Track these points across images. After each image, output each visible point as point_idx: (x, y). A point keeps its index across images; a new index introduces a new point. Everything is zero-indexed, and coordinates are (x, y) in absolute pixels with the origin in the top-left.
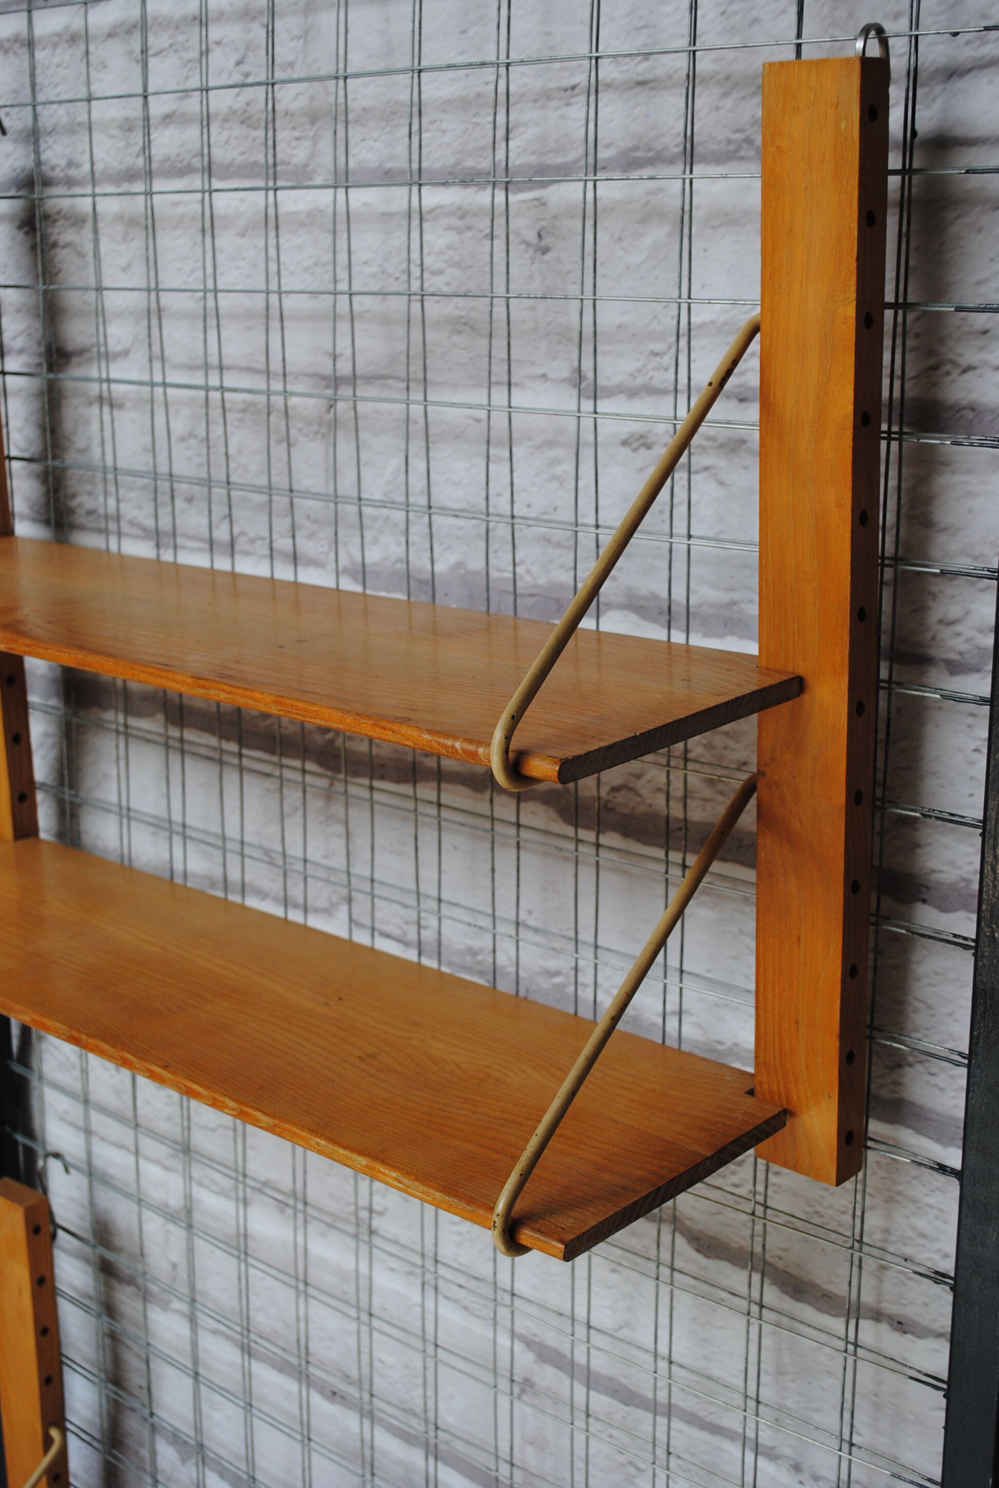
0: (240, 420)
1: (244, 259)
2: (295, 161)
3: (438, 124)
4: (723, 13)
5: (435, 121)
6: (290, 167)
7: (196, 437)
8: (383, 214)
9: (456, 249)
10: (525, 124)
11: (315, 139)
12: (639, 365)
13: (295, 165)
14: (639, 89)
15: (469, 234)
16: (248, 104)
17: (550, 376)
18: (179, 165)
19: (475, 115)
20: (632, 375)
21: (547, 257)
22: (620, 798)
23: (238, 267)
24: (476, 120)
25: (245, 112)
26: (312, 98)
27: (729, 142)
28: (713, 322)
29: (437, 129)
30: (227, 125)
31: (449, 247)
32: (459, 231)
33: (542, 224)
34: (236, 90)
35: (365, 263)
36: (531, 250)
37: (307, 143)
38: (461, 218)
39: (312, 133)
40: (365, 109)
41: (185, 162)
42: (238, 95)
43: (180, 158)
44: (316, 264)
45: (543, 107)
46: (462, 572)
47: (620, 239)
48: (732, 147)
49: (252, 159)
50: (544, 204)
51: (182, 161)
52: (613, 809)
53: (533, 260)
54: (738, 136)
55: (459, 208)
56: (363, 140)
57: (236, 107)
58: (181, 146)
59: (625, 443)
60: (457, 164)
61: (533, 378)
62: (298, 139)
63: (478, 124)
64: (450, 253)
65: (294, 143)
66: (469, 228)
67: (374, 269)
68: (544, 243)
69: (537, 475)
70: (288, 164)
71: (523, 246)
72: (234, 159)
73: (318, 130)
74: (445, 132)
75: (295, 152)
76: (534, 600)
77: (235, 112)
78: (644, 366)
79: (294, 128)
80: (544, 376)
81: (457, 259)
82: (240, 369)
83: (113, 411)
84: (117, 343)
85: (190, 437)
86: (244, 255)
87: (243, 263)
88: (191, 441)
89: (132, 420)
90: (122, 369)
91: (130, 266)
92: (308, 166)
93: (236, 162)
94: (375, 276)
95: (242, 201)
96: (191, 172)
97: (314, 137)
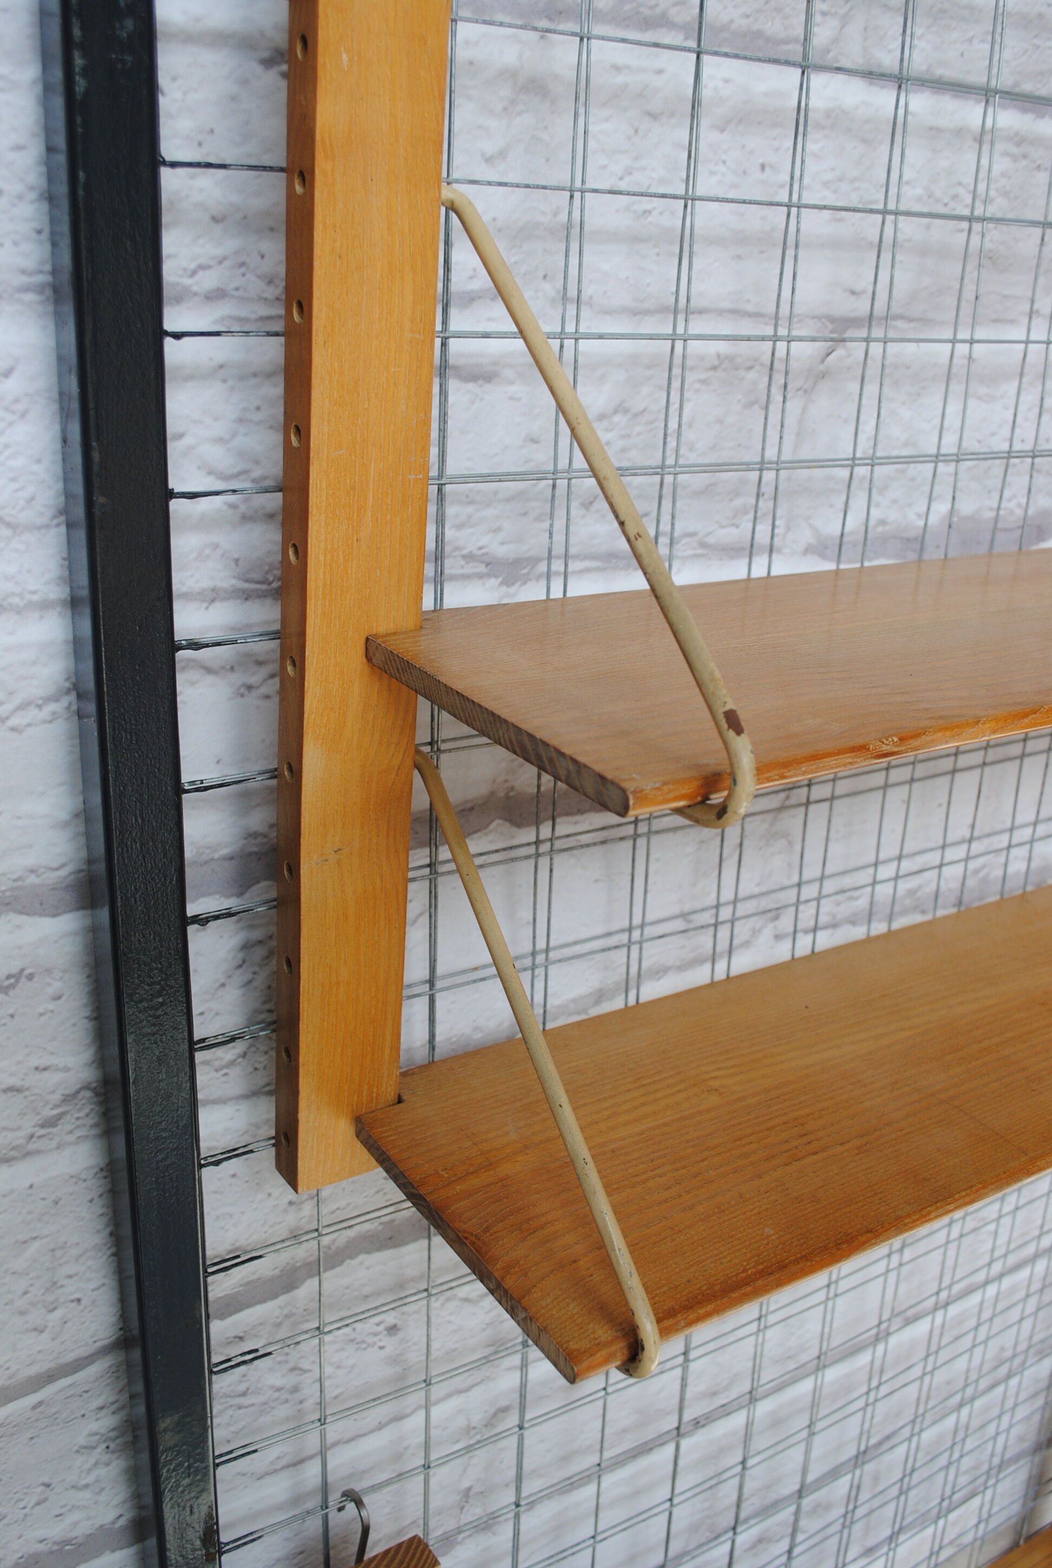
0: (703, 382)
1: (724, 162)
7: (626, 411)
8: (931, 128)
11: (845, 21)
15: (1024, 163)
18: (647, 12)
19: (1036, 36)
24: (1035, 41)
32: (1014, 158)
37: (837, 24)
38: (1018, 144)
39: (842, 11)
49: (755, 28)
51: (652, 10)
55: (1017, 134)
60: (1016, 84)
62: (824, 15)
63: (1038, 47)
66: (1025, 156)
67: (919, 191)
72: (732, 21)
73: (850, 10)
75: (816, 30)
82: (721, 312)
83: (470, 386)
84: (471, 278)
85: (616, 412)
86: (724, 157)
87: (721, 168)
88: (617, 418)
89: (511, 398)
90: (489, 319)
91: (502, 154)
92: (828, 51)
93: (733, 27)
94: (919, 199)
95: (727, 81)
96: (662, 26)
97: (844, 17)
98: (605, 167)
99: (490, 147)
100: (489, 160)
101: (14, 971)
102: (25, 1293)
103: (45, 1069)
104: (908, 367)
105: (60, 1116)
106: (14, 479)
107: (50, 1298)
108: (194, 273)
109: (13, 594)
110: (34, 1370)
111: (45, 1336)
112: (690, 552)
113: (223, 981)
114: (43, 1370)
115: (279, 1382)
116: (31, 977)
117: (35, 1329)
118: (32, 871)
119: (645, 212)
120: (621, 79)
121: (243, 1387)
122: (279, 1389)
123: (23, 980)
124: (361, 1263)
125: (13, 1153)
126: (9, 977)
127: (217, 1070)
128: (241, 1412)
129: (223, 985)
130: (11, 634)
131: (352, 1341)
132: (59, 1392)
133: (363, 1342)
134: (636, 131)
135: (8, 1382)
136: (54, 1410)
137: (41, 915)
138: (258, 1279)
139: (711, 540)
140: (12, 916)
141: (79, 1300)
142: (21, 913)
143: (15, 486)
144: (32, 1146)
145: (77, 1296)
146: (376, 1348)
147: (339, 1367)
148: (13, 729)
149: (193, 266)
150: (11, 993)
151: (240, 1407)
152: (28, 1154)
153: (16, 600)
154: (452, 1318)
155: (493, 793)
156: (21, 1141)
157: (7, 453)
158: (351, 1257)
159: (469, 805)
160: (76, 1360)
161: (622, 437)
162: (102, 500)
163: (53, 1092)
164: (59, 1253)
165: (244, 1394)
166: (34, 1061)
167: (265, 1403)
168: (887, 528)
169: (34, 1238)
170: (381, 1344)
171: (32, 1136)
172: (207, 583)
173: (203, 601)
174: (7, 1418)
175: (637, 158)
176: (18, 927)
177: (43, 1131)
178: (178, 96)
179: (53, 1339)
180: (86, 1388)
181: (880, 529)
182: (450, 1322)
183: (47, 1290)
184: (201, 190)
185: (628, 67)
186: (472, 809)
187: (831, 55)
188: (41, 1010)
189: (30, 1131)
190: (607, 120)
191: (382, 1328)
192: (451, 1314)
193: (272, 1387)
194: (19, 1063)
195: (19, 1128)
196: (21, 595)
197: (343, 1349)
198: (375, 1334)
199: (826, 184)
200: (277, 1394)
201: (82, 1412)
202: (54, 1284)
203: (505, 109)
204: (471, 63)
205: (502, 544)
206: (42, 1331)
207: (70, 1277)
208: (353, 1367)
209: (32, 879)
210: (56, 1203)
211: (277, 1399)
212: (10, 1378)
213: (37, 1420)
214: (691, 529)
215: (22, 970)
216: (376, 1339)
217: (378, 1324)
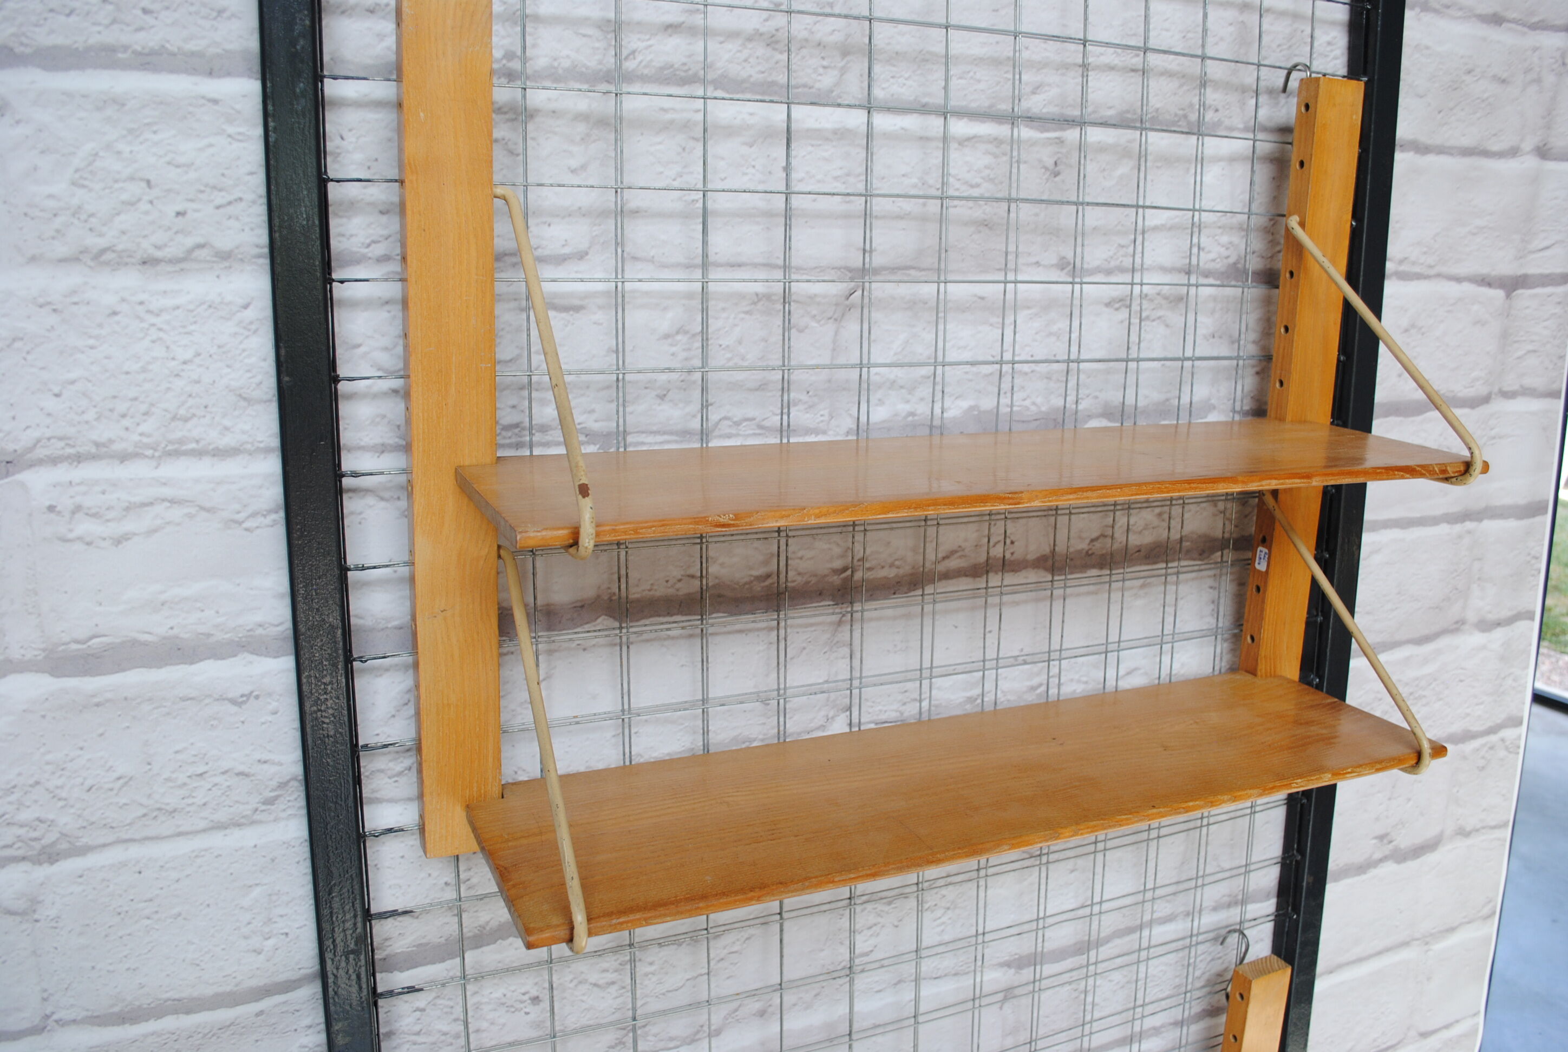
2: (817, 85)
3: (971, 74)
4: (1184, 37)
5: (969, 72)
6: (813, 90)
7: (686, 332)
8: (921, 137)
9: (993, 169)
10: (1049, 85)
11: (843, 71)
12: (1111, 253)
13: (819, 90)
14: (1133, 74)
16: (777, 30)
17: (1042, 263)
18: (683, 74)
20: (1106, 260)
21: (1057, 179)
22: (1097, 545)
23: (745, 174)
25: (773, 36)
26: (848, 36)
27: (1176, 115)
28: (1163, 225)
29: (972, 78)
30: (750, 45)
31: (986, 167)
33: (1059, 155)
34: (765, 14)
35: (903, 175)
36: (1048, 173)
37: (836, 73)
38: (998, 145)
39: (841, 64)
40: (897, 53)
41: (690, 72)
42: (766, 20)
43: (686, 68)
44: (848, 175)
45: (1063, 74)
46: (976, 413)
47: (1104, 170)
48: (1176, 119)
49: (770, 79)
50: (1062, 142)
51: (686, 71)
52: (1093, 554)
53: (1047, 180)
54: (1181, 112)
56: (893, 77)
57: (762, 30)
58: (690, 56)
59: (1108, 305)
60: (990, 107)
61: (1028, 265)
62: (824, 67)
64: (987, 172)
65: (821, 70)
67: (915, 180)
68: (1057, 169)
69: (1037, 333)
70: (810, 88)
71: (1043, 170)
72: (751, 76)
73: (847, 63)
74: (979, 81)
75: (820, 78)
76: (1038, 422)
77: (761, 35)
78: (1115, 254)
79: (823, 58)
80: (1037, 264)
81: (992, 176)
82: (755, 265)
83: (564, 315)
84: (563, 246)
85: (678, 333)
86: (753, 163)
87: (753, 171)
88: (679, 337)
89: (595, 323)
90: (576, 272)
91: (584, 167)
92: (832, 92)
93: (752, 80)
94: (915, 186)
95: (751, 114)
96: (695, 82)
97: (842, 68)
98: (661, 173)
99: (574, 163)
100: (573, 171)
101: (246, 692)
102: (249, 923)
103: (265, 762)
104: (926, 303)
105: (277, 797)
106: (248, 371)
107: (267, 930)
108: (369, 246)
109: (247, 443)
110: (254, 983)
111: (262, 957)
112: (751, 432)
113: (393, 713)
114: (261, 984)
115: (445, 1028)
116: (257, 697)
117: (255, 951)
118: (260, 626)
119: (693, 201)
120: (669, 116)
121: (417, 1028)
122: (445, 1034)
123: (252, 699)
124: (511, 944)
125: (243, 820)
126: (242, 696)
127: (390, 778)
128: (415, 1047)
129: (394, 716)
130: (245, 467)
131: (503, 1004)
132: (276, 1006)
133: (512, 1006)
134: (684, 149)
135: (235, 989)
136: (273, 1021)
137: (266, 656)
138: (427, 944)
139: (766, 423)
140: (246, 654)
141: (287, 934)
142: (252, 653)
143: (249, 375)
144: (257, 817)
145: (286, 930)
146: (522, 1013)
147: (492, 1023)
148: (247, 530)
149: (368, 241)
150: (244, 707)
151: (415, 1044)
152: (253, 823)
153: (249, 446)
154: (584, 998)
155: (599, 596)
156: (249, 813)
157: (245, 354)
158: (503, 939)
159: (579, 604)
160: (286, 982)
161: (684, 350)
162: (287, 379)
163: (271, 779)
164: (274, 898)
165: (418, 1033)
166: (258, 756)
167: (434, 1043)
168: (916, 418)
169: (257, 885)
170: (527, 1010)
171: (256, 810)
172: (378, 440)
173: (376, 452)
174: (236, 1019)
175: (685, 167)
176: (251, 662)
177: (264, 807)
178: (354, 140)
179: (268, 961)
180: (297, 1008)
181: (910, 418)
182: (583, 1001)
183: (265, 923)
184: (372, 195)
185: (673, 109)
186: (582, 607)
187: (834, 94)
188: (263, 720)
189: (255, 806)
190: (660, 143)
191: (526, 997)
192: (584, 995)
193: (440, 1031)
194: (247, 755)
195: (247, 803)
196: (252, 443)
197: (495, 1010)
198: (522, 1002)
199: (836, 178)
200: (443, 1038)
201: (295, 1027)
202: (270, 920)
203: (583, 139)
204: (554, 112)
205: (596, 421)
206: (260, 953)
207: (281, 916)
208: (504, 1025)
209: (260, 631)
210: (273, 860)
211: (442, 1042)
212: (237, 985)
213: (260, 1026)
214: (750, 415)
215: (252, 692)
216: (522, 1006)
217: (524, 994)
